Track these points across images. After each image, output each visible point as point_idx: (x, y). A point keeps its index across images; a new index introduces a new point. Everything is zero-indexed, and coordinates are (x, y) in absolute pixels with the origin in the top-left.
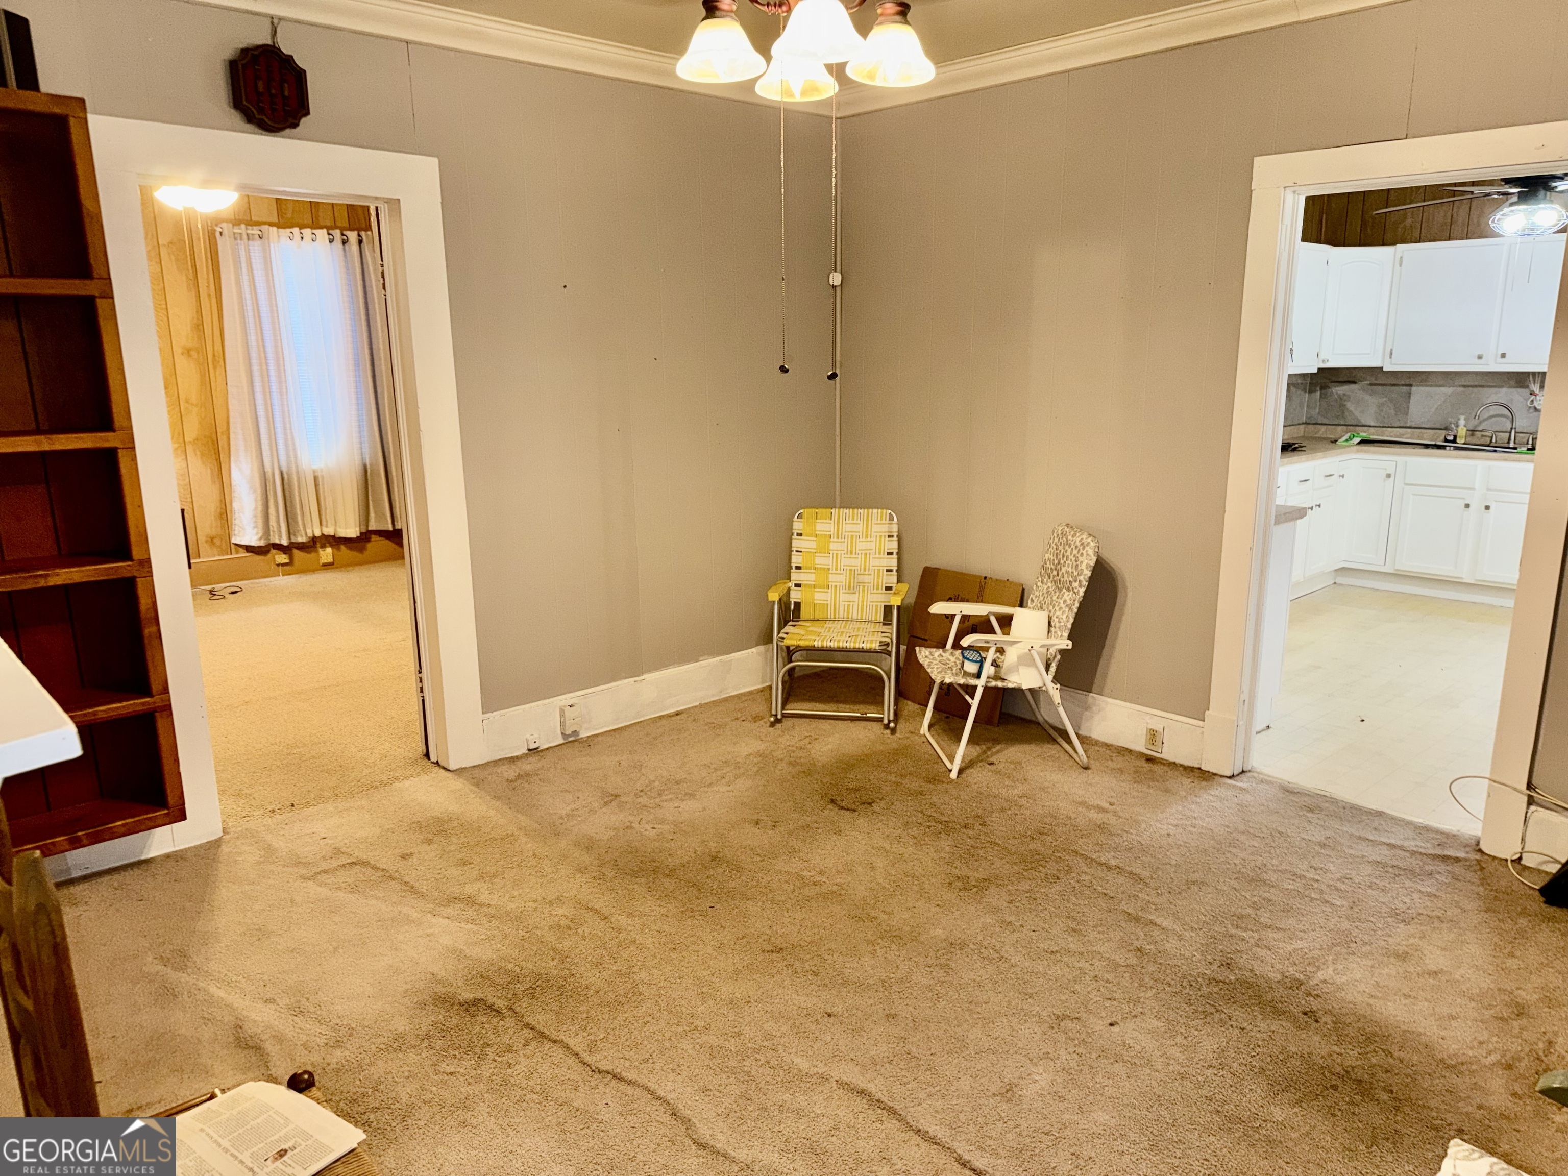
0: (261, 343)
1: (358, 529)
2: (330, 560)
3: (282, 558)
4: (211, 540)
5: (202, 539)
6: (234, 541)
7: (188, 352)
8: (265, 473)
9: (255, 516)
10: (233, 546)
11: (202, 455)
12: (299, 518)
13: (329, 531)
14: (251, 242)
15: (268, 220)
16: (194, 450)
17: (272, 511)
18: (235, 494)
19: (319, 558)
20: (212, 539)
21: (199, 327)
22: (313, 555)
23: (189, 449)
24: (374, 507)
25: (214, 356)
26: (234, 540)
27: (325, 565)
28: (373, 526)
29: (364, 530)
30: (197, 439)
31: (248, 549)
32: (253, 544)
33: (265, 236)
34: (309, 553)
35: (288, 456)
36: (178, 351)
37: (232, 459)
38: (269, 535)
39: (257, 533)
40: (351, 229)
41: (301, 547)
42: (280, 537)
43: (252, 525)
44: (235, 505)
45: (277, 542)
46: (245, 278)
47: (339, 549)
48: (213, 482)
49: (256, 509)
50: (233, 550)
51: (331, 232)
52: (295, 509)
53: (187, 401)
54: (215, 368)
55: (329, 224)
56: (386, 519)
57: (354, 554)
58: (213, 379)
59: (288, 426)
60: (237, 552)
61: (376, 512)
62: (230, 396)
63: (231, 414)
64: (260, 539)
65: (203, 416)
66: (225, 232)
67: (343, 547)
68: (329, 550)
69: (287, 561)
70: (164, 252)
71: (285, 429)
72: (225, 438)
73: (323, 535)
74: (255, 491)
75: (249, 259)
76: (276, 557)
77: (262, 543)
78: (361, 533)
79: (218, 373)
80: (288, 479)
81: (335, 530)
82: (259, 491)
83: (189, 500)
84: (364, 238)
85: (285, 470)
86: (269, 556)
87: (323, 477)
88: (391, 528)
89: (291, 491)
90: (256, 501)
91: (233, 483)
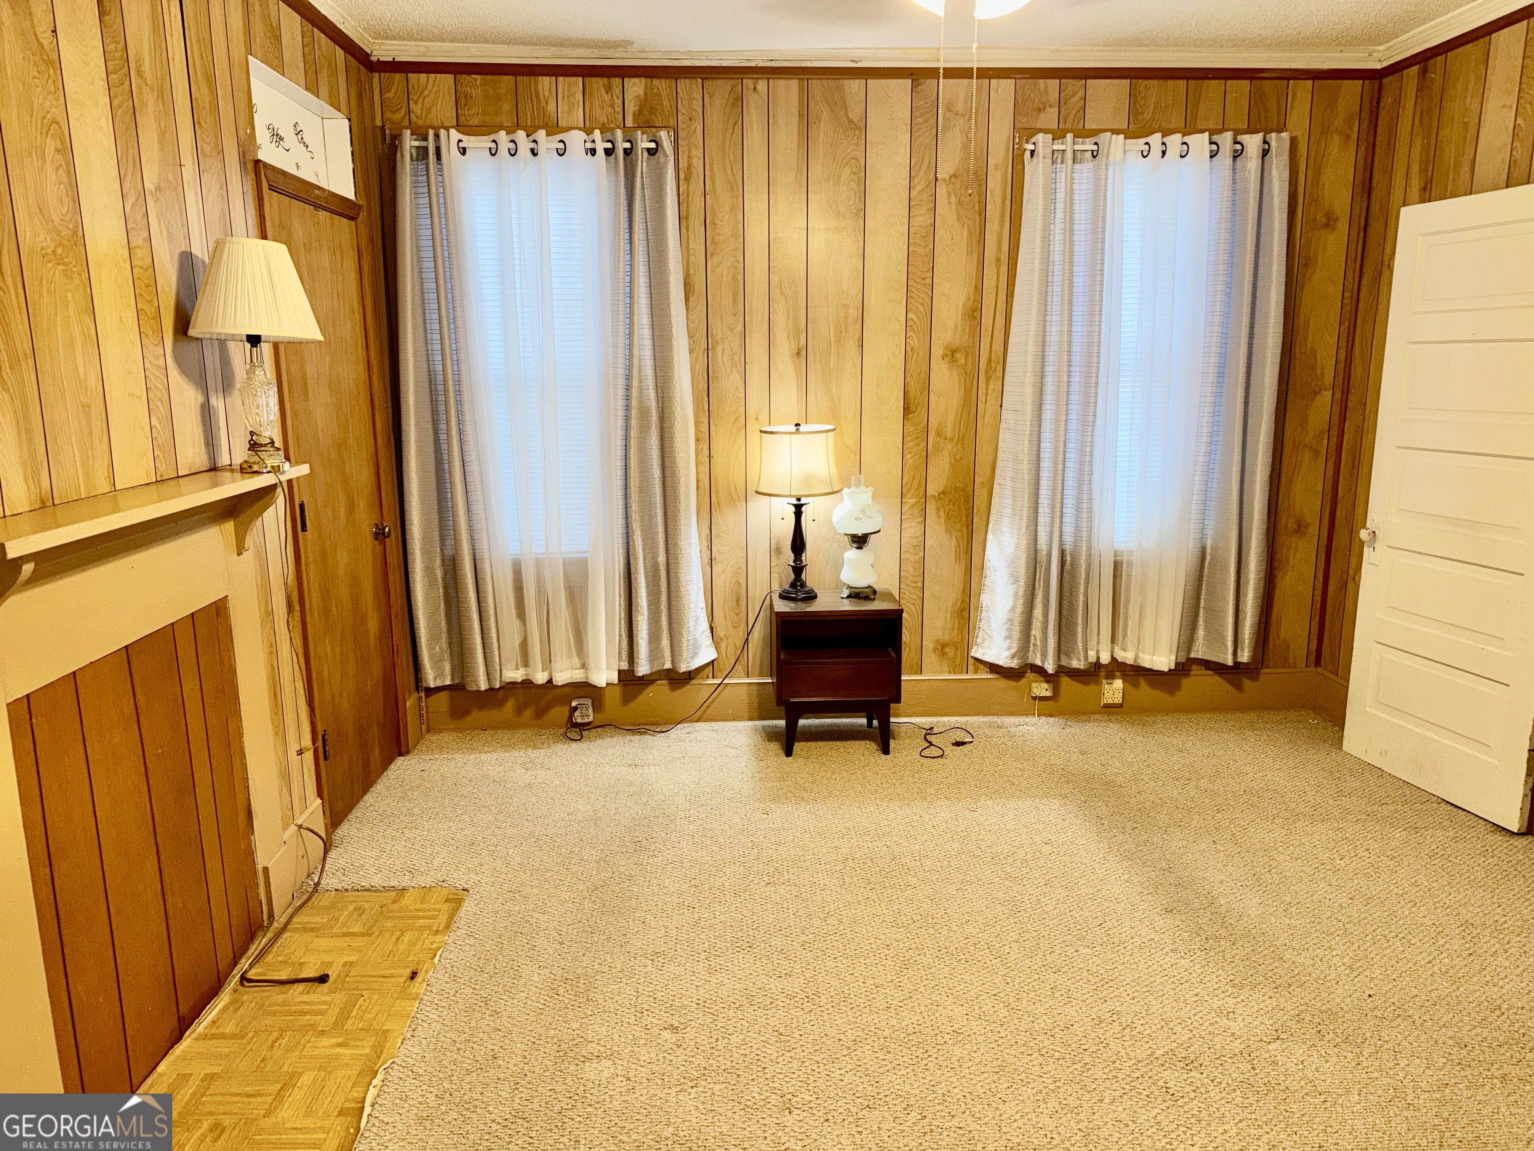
0: (1065, 338)
1: (1173, 658)
2: (1118, 699)
3: (1042, 689)
4: (941, 648)
5: (929, 645)
6: (973, 653)
7: (951, 354)
8: (1036, 551)
9: (1011, 620)
10: (971, 661)
11: (948, 517)
12: (1080, 629)
13: (1127, 656)
14: (1077, 166)
15: (1111, 127)
16: (938, 509)
17: (1038, 612)
18: (987, 582)
19: (1100, 694)
20: (943, 646)
21: (974, 313)
22: (1091, 688)
23: (931, 507)
24: (1205, 621)
25: (990, 360)
26: (976, 652)
27: (1107, 706)
28: (1200, 651)
29: (1182, 660)
30: (944, 493)
31: (994, 668)
32: (1001, 663)
33: (1103, 151)
34: (1086, 683)
35: (1078, 529)
36: (938, 351)
37: (990, 526)
38: (1028, 652)
39: (1009, 648)
40: (1251, 131)
41: (1074, 674)
42: (1044, 656)
43: (1004, 634)
44: (985, 598)
45: (1038, 662)
46: (1058, 226)
47: (1136, 685)
48: (958, 559)
49: (1013, 608)
50: (971, 668)
51: (1215, 138)
52: (1076, 614)
53: (938, 434)
54: (988, 379)
55: (1212, 126)
56: (1225, 645)
57: (1159, 696)
58: (982, 396)
59: (1086, 478)
60: (976, 671)
61: (1207, 630)
62: (1003, 426)
63: (1001, 455)
64: (1013, 657)
65: (958, 457)
66: (1040, 149)
67: (1143, 683)
68: (1118, 684)
69: (1048, 694)
70: (942, 191)
71: (1080, 483)
72: (985, 491)
73: (1113, 659)
74: (1016, 582)
75: (1071, 192)
76: (1034, 685)
77: (1014, 664)
78: (1177, 664)
79: (991, 387)
80: (1072, 565)
81: (1136, 657)
82: (1022, 582)
83: (920, 585)
84: (1273, 144)
85: (1068, 548)
86: (1023, 682)
87: (1130, 563)
88: (1230, 663)
89: (1074, 586)
90: (1016, 596)
91: (987, 564)
